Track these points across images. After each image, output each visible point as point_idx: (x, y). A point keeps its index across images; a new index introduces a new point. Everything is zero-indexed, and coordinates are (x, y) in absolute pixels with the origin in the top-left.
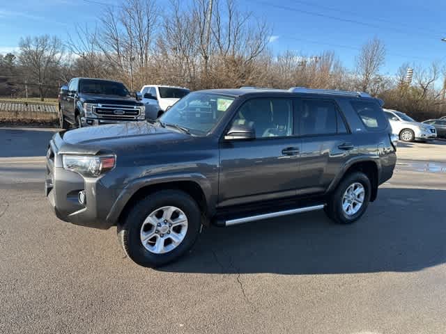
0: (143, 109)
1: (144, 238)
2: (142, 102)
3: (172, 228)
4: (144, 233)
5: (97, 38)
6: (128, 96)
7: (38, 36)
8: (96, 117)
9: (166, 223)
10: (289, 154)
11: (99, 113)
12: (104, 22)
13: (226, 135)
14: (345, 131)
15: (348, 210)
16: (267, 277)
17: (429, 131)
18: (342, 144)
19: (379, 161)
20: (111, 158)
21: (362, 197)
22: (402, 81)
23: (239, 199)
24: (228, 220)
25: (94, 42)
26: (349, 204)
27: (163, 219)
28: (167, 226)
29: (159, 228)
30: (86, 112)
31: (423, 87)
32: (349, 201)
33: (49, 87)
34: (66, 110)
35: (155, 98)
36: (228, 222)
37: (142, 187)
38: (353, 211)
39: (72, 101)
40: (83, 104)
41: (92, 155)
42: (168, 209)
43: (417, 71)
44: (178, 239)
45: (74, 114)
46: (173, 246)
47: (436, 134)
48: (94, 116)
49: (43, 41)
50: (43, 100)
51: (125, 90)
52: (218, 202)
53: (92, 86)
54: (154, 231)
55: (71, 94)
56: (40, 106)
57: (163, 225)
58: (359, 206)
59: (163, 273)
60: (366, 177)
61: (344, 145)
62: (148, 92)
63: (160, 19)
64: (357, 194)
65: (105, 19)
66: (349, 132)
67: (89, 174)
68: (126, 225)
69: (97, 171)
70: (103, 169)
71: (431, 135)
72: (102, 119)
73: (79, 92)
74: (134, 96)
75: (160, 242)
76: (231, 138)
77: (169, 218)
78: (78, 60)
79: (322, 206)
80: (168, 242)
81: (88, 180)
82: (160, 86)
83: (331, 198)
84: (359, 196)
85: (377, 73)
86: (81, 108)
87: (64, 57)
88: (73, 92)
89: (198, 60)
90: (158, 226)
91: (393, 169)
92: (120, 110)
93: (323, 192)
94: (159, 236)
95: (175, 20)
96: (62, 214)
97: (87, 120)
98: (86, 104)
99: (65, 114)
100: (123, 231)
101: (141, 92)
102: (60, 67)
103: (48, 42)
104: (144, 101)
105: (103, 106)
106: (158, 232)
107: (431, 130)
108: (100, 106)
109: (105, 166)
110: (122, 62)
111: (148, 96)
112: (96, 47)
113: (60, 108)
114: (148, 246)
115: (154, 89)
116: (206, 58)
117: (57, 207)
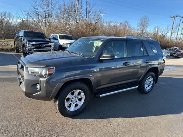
0: (52, 44)
1: (67, 104)
2: (51, 41)
3: (78, 99)
4: (66, 102)
5: (29, 13)
6: (46, 38)
7: (2, 12)
8: (32, 48)
9: (75, 97)
10: (126, 65)
11: (33, 46)
12: (32, 6)
13: (101, 57)
14: (146, 55)
15: (146, 88)
16: (120, 119)
17: (167, 54)
18: (145, 60)
19: (159, 67)
20: (52, 68)
21: (152, 82)
22: (155, 33)
23: (107, 85)
24: (101, 94)
25: (28, 15)
26: (147, 85)
27: (74, 95)
28: (76, 98)
29: (73, 100)
30: (28, 45)
31: (163, 36)
32: (147, 84)
33: (7, 34)
34: (18, 44)
35: (57, 40)
36: (101, 96)
37: (66, 81)
38: (148, 88)
39: (21, 41)
40: (26, 42)
41: (43, 67)
42: (76, 91)
43: (161, 29)
44: (81, 104)
45: (22, 46)
46: (78, 107)
47: (169, 55)
48: (31, 47)
49: (4, 14)
50: (4, 40)
51: (44, 36)
52: (97, 87)
53: (29, 34)
54: (71, 101)
55: (20, 37)
56: (6, 43)
57: (74, 98)
58: (151, 86)
59: (75, 120)
60: (154, 74)
61: (146, 61)
62: (54, 37)
63: (57, 6)
64: (150, 81)
65: (33, 5)
66: (148, 55)
67: (42, 76)
68: (59, 99)
69: (46, 74)
70: (49, 74)
71: (168, 55)
72: (35, 49)
73: (24, 37)
74: (48, 39)
75: (73, 106)
76: (103, 58)
77: (77, 95)
78: (20, 23)
79: (138, 87)
80: (76, 105)
81: (42, 79)
82: (59, 34)
83: (141, 83)
84: (151, 82)
85: (146, 30)
86: (26, 44)
87: (14, 21)
88: (21, 37)
89: (74, 23)
90: (72, 98)
91: (163, 70)
92: (43, 45)
93: (138, 81)
94: (72, 103)
95: (63, 6)
96: (28, 94)
97: (28, 49)
98: (28, 42)
99: (18, 46)
100: (57, 102)
101: (51, 36)
102: (12, 25)
103: (6, 15)
104: (53, 41)
105: (35, 43)
106: (72, 101)
107: (168, 53)
108: (34, 43)
109: (50, 73)
110: (41, 24)
111: (54, 38)
112: (29, 17)
113: (15, 43)
114: (68, 107)
115: (57, 35)
116: (77, 23)
117: (26, 91)
